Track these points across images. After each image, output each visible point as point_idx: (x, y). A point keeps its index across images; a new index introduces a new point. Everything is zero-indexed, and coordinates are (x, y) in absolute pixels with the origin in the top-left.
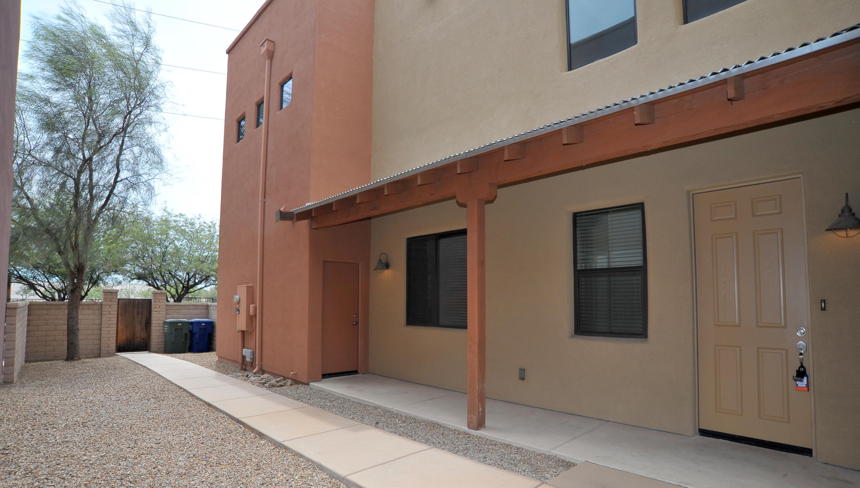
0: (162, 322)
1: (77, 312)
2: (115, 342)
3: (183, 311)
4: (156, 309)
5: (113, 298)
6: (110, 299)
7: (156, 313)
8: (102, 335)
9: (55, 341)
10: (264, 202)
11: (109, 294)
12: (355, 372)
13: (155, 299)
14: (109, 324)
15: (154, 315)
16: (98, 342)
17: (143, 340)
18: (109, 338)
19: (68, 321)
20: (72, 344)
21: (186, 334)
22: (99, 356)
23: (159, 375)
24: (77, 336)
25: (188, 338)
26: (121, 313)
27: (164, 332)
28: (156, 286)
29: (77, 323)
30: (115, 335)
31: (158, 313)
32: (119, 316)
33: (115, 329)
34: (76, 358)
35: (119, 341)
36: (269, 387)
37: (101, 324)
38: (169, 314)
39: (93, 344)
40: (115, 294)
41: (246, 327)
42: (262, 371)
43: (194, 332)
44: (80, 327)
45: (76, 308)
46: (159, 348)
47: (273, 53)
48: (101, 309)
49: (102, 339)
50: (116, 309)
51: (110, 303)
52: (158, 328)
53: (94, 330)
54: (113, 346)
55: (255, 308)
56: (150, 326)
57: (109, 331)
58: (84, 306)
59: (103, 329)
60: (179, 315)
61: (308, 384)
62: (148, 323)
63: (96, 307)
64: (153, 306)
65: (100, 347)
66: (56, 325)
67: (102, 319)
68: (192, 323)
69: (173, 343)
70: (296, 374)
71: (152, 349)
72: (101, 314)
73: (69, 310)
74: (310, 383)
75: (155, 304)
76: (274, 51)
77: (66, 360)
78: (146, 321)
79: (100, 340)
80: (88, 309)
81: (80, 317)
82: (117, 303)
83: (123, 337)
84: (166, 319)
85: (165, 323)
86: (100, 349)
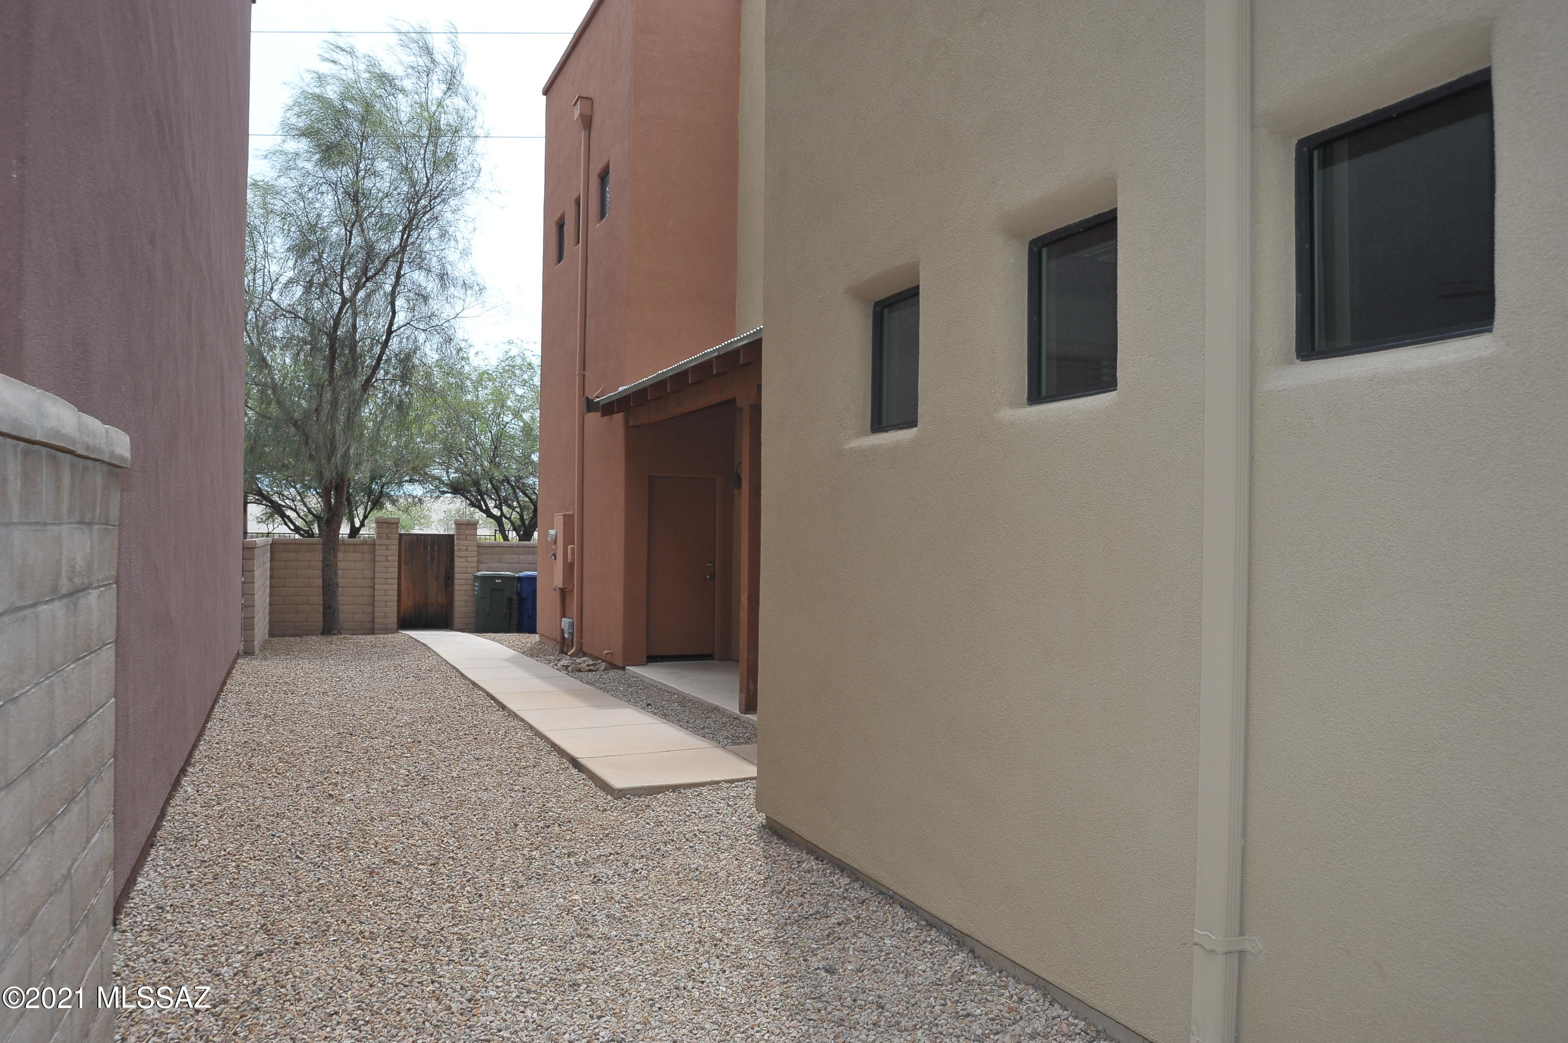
0: (471, 576)
1: (336, 557)
2: (395, 609)
3: (508, 556)
4: (462, 554)
5: (391, 533)
6: (387, 534)
7: (461, 560)
8: (377, 598)
9: (308, 604)
10: (584, 376)
11: (386, 525)
12: (710, 657)
13: (458, 534)
14: (386, 579)
15: (458, 563)
16: (368, 609)
17: (442, 607)
18: (386, 602)
19: (323, 571)
20: (329, 607)
21: (510, 600)
22: (372, 632)
23: (437, 655)
24: (336, 595)
25: (515, 606)
26: (405, 560)
27: (475, 595)
28: (484, 508)
29: (336, 574)
30: (396, 598)
31: (464, 560)
32: (402, 564)
33: (396, 587)
34: (336, 632)
35: (402, 610)
36: (572, 671)
37: (374, 578)
38: (483, 563)
39: (363, 613)
40: (394, 526)
41: (564, 583)
42: (581, 652)
43: (524, 596)
44: (341, 582)
45: (334, 549)
46: (466, 624)
47: (591, 117)
48: (374, 551)
49: (376, 604)
50: (397, 552)
51: (386, 542)
52: (465, 587)
53: (363, 587)
54: (393, 619)
55: (573, 549)
56: (453, 583)
57: (386, 590)
58: (347, 547)
59: (376, 586)
60: (500, 565)
61: (623, 669)
62: (449, 578)
63: (366, 548)
64: (456, 548)
65: (374, 619)
66: (309, 578)
67: (376, 568)
68: (520, 579)
69: (488, 614)
70: (612, 653)
71: (456, 626)
72: (374, 561)
73: (324, 553)
74: (627, 667)
75: (459, 545)
76: (591, 116)
77: (321, 634)
78: (446, 574)
79: (373, 605)
80: (355, 552)
81: (340, 565)
82: (397, 542)
83: (408, 602)
84: (478, 571)
85: (476, 578)
86: (373, 621)
